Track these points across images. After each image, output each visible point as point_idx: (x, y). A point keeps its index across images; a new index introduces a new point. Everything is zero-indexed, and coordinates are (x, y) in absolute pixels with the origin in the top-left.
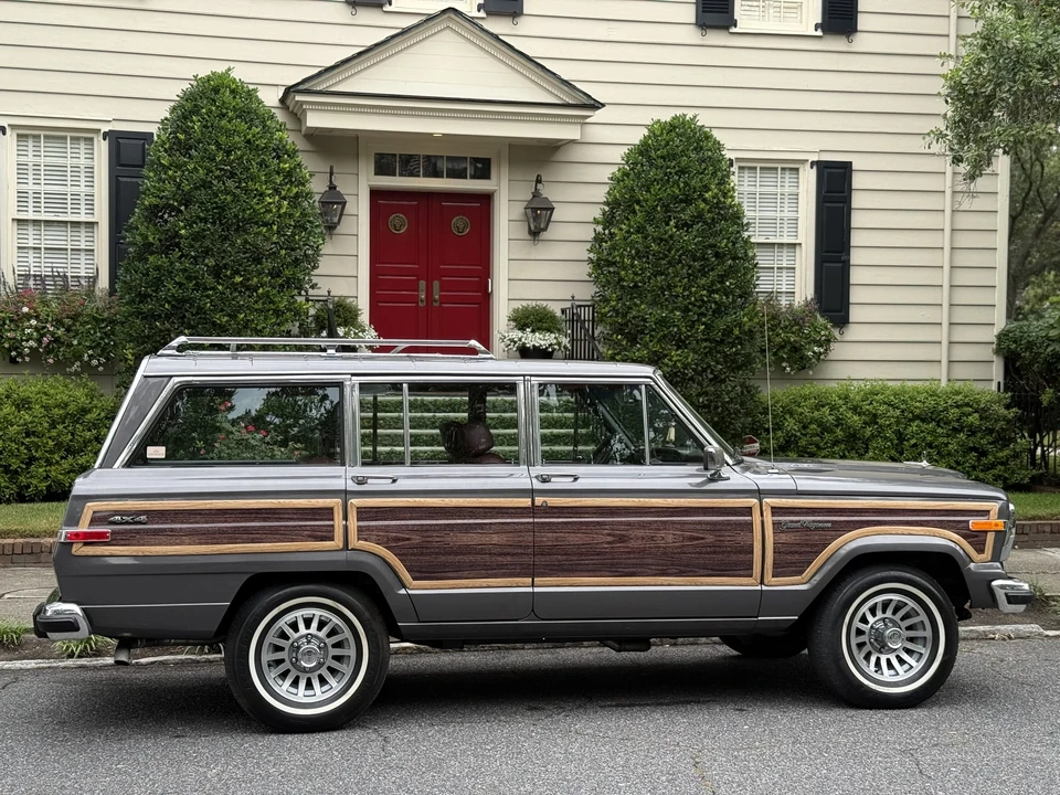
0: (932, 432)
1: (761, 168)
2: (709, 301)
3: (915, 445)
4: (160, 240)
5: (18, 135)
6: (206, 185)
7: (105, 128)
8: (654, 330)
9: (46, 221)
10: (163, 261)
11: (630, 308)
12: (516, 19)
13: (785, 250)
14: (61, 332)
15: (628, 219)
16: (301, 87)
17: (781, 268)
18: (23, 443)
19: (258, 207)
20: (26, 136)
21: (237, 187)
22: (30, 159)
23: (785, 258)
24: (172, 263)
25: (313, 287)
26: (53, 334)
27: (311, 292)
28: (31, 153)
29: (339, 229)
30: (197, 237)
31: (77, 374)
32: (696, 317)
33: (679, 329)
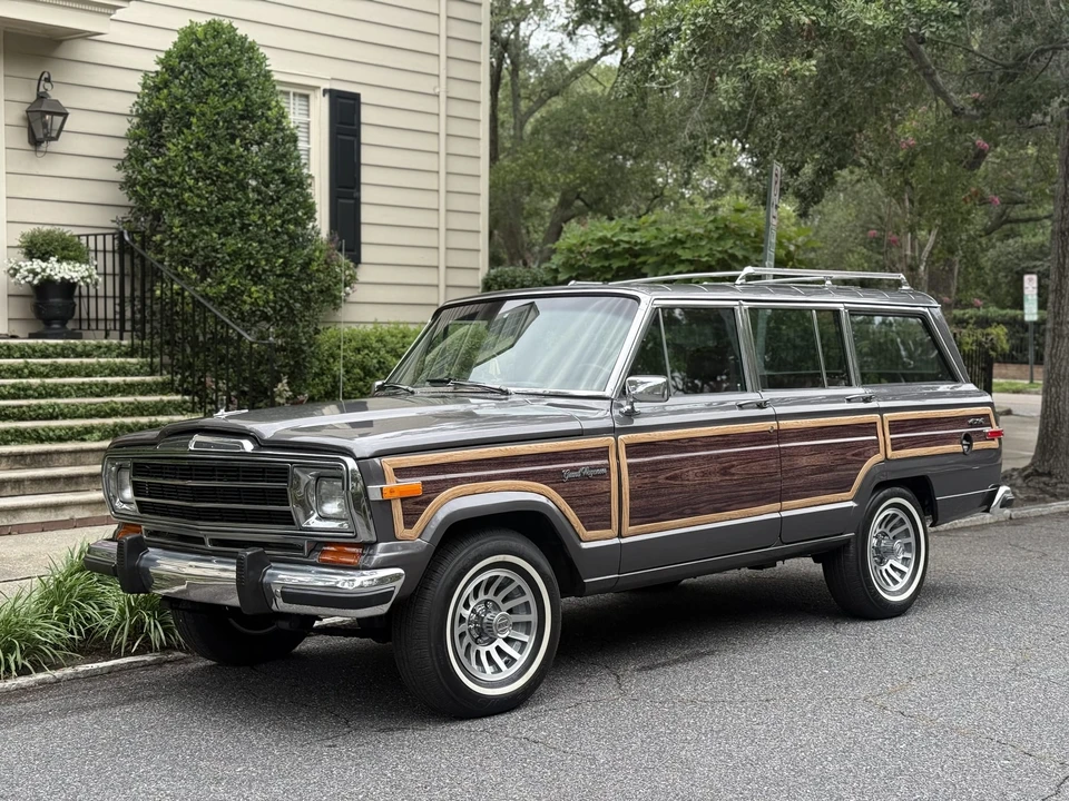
11: (195, 236)
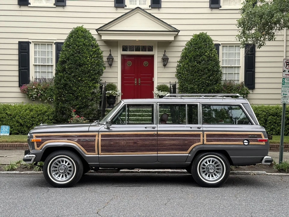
0: (276, 119)
1: (229, 46)
2: (205, 83)
3: (270, 123)
4: (62, 69)
5: (35, 44)
6: (73, 55)
7: (55, 41)
8: (190, 91)
9: (41, 65)
10: (61, 74)
12: (160, 9)
13: (236, 68)
14: (42, 92)
15: (185, 61)
16: (99, 29)
17: (235, 73)
18: (31, 120)
19: (85, 60)
20: (37, 44)
21: (81, 55)
22: (38, 50)
23: (236, 71)
24: (64, 75)
25: (101, 80)
26: (41, 93)
27: (101, 82)
28: (38, 48)
29: (113, 66)
30: (70, 68)
31: (46, 103)
32: (202, 87)
33: (196, 90)
